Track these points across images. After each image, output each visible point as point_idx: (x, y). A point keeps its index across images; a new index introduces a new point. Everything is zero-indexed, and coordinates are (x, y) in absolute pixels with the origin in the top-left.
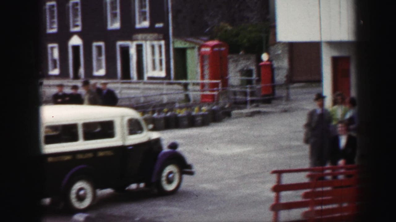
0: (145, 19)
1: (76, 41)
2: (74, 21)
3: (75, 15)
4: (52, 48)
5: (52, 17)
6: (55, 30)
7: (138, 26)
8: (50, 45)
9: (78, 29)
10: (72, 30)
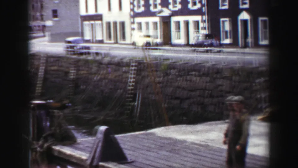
1: (244, 16)
4: (223, 22)
6: (226, 7)
8: (222, 19)
9: (246, 6)
10: (241, 7)
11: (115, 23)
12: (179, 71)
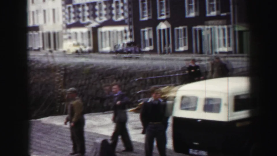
0: (213, 10)
1: (163, 26)
2: (161, 12)
3: (161, 7)
4: (144, 32)
5: (143, 9)
6: (146, 19)
7: (208, 15)
8: (142, 30)
9: (164, 17)
10: (160, 18)
11: (49, 34)
12: (99, 75)
